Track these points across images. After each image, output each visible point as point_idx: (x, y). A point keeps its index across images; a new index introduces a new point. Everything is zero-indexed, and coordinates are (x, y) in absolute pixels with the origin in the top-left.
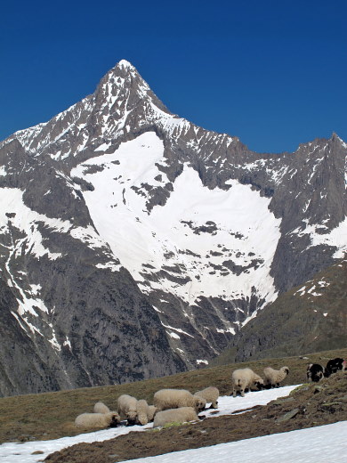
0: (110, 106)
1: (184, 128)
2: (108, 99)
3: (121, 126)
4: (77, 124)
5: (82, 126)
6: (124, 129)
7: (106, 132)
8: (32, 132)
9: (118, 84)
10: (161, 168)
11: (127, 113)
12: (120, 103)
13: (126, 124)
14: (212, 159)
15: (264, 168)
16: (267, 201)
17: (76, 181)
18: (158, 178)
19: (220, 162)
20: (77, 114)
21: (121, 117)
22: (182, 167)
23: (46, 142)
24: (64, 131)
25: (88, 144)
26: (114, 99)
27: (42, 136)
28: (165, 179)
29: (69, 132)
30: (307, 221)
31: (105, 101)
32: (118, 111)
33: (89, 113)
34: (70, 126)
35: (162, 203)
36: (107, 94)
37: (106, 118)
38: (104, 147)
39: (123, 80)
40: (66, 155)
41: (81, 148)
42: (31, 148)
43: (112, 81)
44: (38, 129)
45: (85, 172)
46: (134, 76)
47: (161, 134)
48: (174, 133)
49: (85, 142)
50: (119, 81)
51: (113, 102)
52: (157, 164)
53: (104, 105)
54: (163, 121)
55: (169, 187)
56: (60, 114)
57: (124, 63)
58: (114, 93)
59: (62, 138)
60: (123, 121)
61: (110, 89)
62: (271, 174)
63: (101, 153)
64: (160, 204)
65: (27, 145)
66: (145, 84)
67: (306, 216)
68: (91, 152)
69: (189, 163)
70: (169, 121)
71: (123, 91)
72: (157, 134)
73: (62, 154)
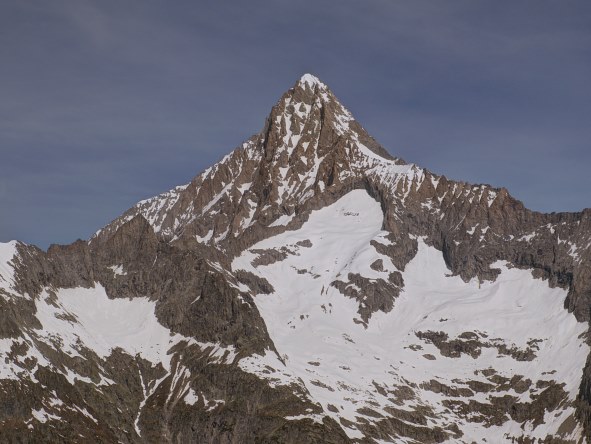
0: (290, 151)
1: (415, 180)
3: (310, 182)
5: (245, 187)
6: (315, 186)
7: (286, 194)
8: (163, 202)
9: (300, 114)
10: (380, 248)
11: (318, 161)
12: (305, 145)
13: (318, 178)
14: (464, 227)
15: (554, 238)
16: (562, 293)
18: (377, 266)
19: (478, 232)
20: (235, 167)
21: (309, 168)
24: (217, 197)
25: (258, 216)
26: (296, 139)
27: (180, 208)
28: (389, 266)
29: (225, 198)
31: (280, 143)
32: (304, 159)
33: (255, 164)
34: (227, 188)
36: (284, 133)
37: (283, 171)
38: (284, 220)
39: (308, 108)
40: (223, 236)
42: (163, 227)
43: (291, 109)
44: (174, 196)
45: (256, 263)
46: (327, 100)
47: (377, 191)
48: (399, 190)
49: (252, 213)
50: (302, 109)
51: (295, 143)
52: (373, 243)
53: (280, 150)
54: (378, 170)
55: (397, 279)
56: (208, 171)
57: (309, 79)
58: (295, 130)
60: (313, 174)
61: (288, 124)
63: (280, 230)
64: (383, 309)
65: (157, 223)
66: (346, 112)
68: (263, 228)
69: (426, 237)
70: (386, 170)
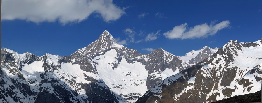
0: (103, 42)
1: (122, 48)
2: (102, 40)
3: (106, 47)
4: (94, 47)
5: (95, 48)
6: (106, 48)
7: (102, 49)
8: (82, 50)
9: (104, 37)
10: (116, 58)
11: (107, 44)
12: (105, 41)
13: (107, 47)
14: (129, 55)
15: (143, 58)
16: (144, 66)
17: (94, 62)
18: (116, 61)
19: (132, 56)
20: (94, 44)
21: (106, 45)
22: (122, 58)
23: (86, 52)
24: (91, 49)
25: (97, 52)
26: (104, 40)
27: (85, 51)
29: (92, 49)
30: (155, 71)
31: (101, 41)
32: (105, 44)
33: (97, 44)
34: (92, 48)
35: (116, 67)
36: (102, 39)
37: (101, 45)
38: (101, 53)
39: (106, 36)
40: (91, 55)
41: (95, 53)
42: (82, 54)
43: (103, 36)
44: (84, 49)
45: (96, 60)
46: (109, 35)
47: (116, 49)
48: (120, 49)
49: (96, 52)
50: (105, 36)
51: (103, 41)
53: (101, 42)
54: (117, 46)
55: (118, 63)
56: (90, 45)
57: (106, 31)
58: (103, 39)
59: (90, 51)
60: (106, 46)
61: (103, 38)
62: (145, 59)
63: (100, 55)
65: (81, 53)
66: (112, 36)
67: (155, 70)
68: (98, 55)
69: (123, 57)
70: (118, 46)
71: (106, 38)
72: (115, 50)
73: (90, 55)
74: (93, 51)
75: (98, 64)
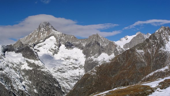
2: (42, 29)
4: (35, 36)
7: (42, 37)
10: (56, 45)
16: (82, 51)
17: (35, 49)
22: (61, 44)
23: (28, 41)
28: (57, 47)
30: (92, 55)
32: (44, 32)
33: (37, 33)
37: (41, 34)
42: (24, 42)
45: (38, 47)
54: (55, 33)
59: (31, 39)
62: (83, 44)
63: (41, 42)
64: (56, 53)
72: (54, 37)
73: (31, 43)
74: (34, 39)
75: (39, 51)
